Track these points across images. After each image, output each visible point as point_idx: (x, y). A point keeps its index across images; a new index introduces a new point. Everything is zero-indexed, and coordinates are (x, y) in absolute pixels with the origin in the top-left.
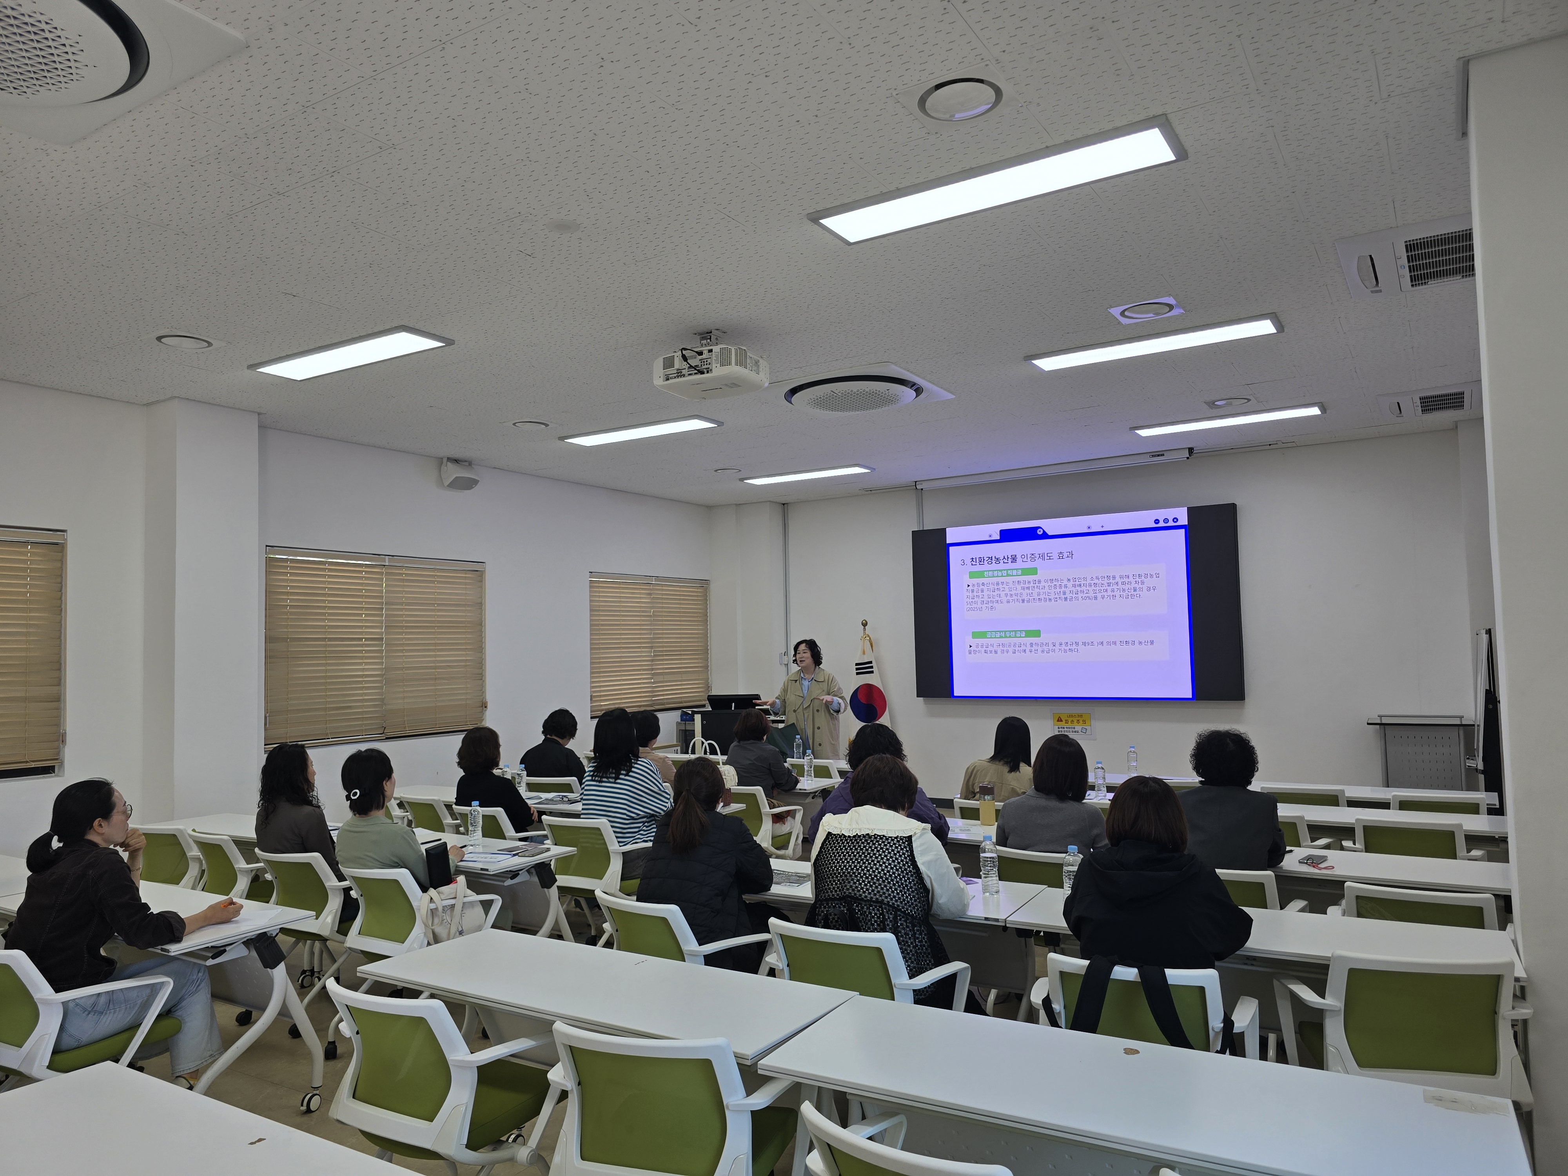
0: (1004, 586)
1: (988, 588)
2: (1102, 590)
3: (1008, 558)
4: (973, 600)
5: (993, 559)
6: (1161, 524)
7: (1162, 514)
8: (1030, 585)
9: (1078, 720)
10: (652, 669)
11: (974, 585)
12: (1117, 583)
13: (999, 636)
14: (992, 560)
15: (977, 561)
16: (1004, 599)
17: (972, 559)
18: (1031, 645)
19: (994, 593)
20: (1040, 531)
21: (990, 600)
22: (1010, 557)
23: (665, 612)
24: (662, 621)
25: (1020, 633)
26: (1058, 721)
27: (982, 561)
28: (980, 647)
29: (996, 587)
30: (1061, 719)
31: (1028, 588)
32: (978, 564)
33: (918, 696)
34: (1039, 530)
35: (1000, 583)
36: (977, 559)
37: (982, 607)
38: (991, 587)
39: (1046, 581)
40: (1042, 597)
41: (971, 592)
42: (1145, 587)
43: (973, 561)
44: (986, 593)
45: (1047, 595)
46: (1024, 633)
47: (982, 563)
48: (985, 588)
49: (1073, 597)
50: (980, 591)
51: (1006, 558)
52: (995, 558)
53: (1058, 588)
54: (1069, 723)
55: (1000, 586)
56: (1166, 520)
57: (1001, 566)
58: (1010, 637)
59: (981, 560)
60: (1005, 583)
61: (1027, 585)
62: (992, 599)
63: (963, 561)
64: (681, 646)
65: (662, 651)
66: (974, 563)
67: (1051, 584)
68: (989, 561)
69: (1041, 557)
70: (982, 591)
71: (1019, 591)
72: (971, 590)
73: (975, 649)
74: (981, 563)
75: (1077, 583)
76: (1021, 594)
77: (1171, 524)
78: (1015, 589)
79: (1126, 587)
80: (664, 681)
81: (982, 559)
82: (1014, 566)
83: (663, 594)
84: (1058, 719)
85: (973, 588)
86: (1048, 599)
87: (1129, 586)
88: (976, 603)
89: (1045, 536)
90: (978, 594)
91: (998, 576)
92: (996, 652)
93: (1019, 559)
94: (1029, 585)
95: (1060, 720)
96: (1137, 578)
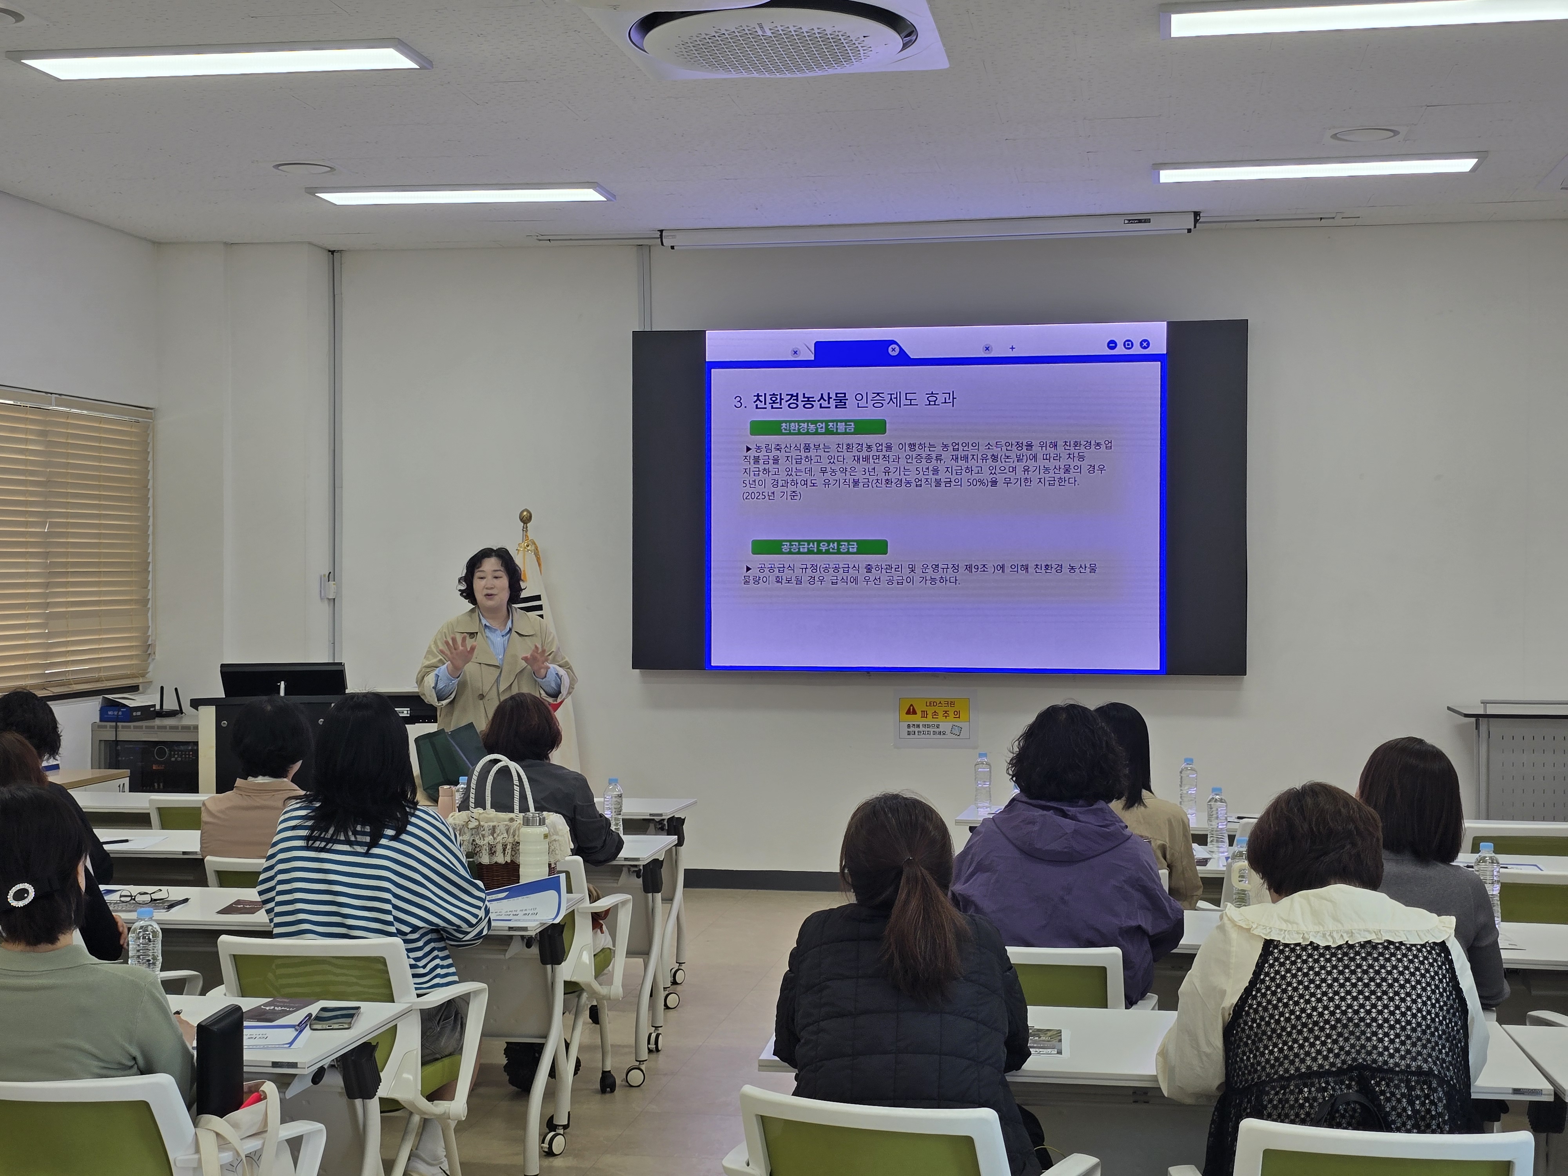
0: (821, 452)
1: (788, 454)
2: (1007, 468)
3: (829, 398)
4: (757, 479)
5: (801, 398)
6: (1120, 350)
7: (1120, 330)
8: (871, 454)
9: (946, 712)
10: (48, 605)
11: (759, 448)
12: (1035, 457)
13: (806, 550)
14: (797, 400)
15: (768, 401)
16: (819, 478)
17: (758, 396)
18: (869, 569)
19: (799, 467)
20: (894, 350)
21: (789, 479)
22: (833, 396)
23: (73, 476)
24: (67, 495)
25: (849, 545)
26: (908, 713)
27: (778, 400)
28: (767, 570)
29: (804, 455)
30: (914, 709)
31: (866, 459)
32: (768, 406)
33: (634, 667)
34: (893, 346)
35: (812, 446)
36: (768, 397)
37: (773, 493)
38: (794, 453)
39: (902, 446)
40: (893, 477)
41: (752, 462)
42: (1085, 465)
43: (758, 399)
44: (783, 465)
45: (902, 473)
46: (855, 546)
47: (778, 405)
48: (782, 455)
49: (953, 480)
50: (771, 461)
51: (826, 398)
52: (804, 397)
53: (924, 461)
54: (930, 716)
55: (813, 453)
56: (1128, 344)
57: (816, 413)
58: (827, 552)
59: (775, 399)
60: (822, 446)
61: (864, 453)
62: (795, 478)
63: (738, 399)
64: (98, 555)
65: (65, 564)
66: (760, 405)
67: (910, 453)
68: (791, 401)
69: (895, 400)
70: (776, 461)
71: (850, 463)
72: (752, 458)
73: (759, 574)
74: (775, 406)
75: (960, 453)
76: (853, 469)
77: (1137, 350)
78: (841, 459)
79: (1051, 464)
80: (68, 632)
81: (778, 397)
82: (840, 414)
83: (68, 435)
84: (909, 709)
85: (757, 455)
86: (904, 481)
87: (1057, 463)
88: (763, 483)
89: (903, 359)
90: (767, 467)
91: (808, 433)
92: (799, 581)
93: (851, 402)
94: (868, 454)
95: (911, 711)
96: (1072, 448)
